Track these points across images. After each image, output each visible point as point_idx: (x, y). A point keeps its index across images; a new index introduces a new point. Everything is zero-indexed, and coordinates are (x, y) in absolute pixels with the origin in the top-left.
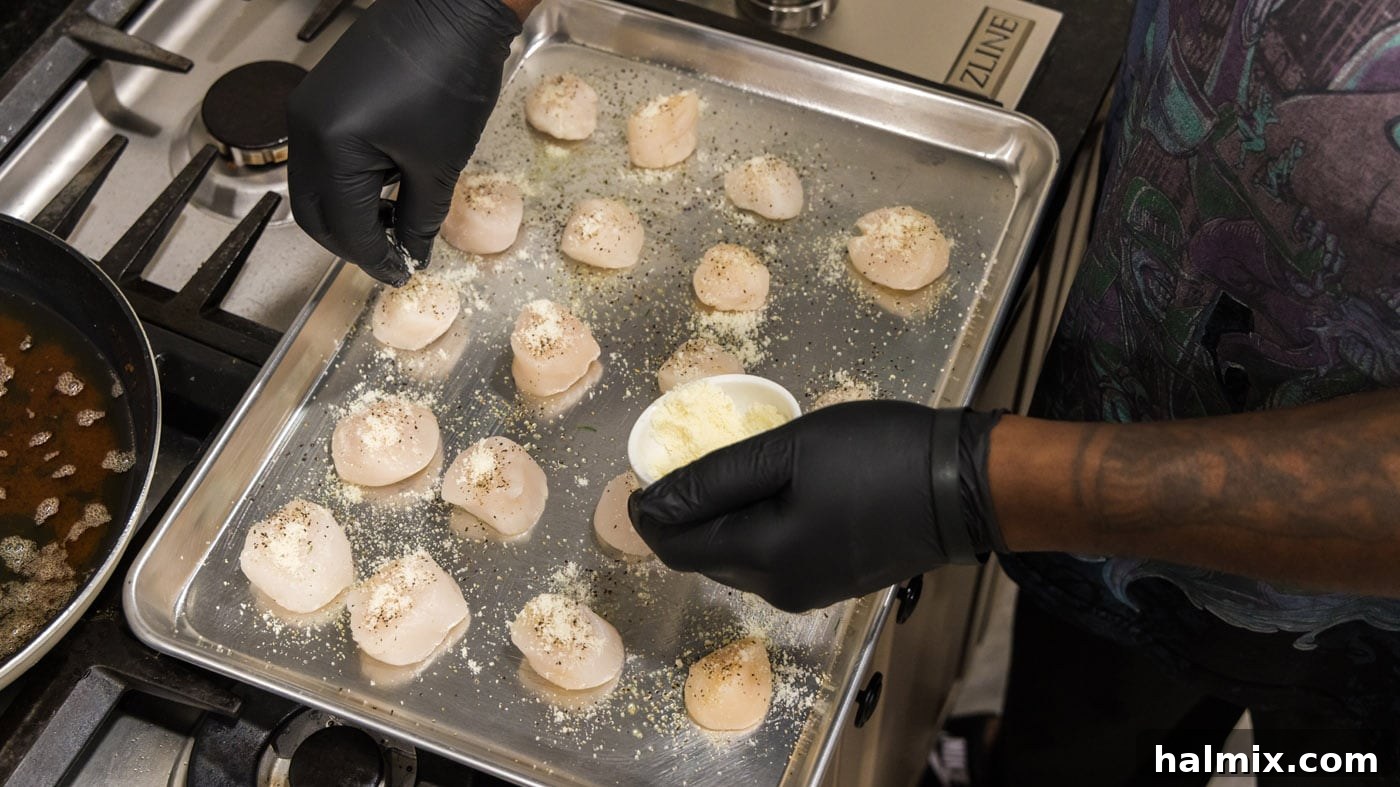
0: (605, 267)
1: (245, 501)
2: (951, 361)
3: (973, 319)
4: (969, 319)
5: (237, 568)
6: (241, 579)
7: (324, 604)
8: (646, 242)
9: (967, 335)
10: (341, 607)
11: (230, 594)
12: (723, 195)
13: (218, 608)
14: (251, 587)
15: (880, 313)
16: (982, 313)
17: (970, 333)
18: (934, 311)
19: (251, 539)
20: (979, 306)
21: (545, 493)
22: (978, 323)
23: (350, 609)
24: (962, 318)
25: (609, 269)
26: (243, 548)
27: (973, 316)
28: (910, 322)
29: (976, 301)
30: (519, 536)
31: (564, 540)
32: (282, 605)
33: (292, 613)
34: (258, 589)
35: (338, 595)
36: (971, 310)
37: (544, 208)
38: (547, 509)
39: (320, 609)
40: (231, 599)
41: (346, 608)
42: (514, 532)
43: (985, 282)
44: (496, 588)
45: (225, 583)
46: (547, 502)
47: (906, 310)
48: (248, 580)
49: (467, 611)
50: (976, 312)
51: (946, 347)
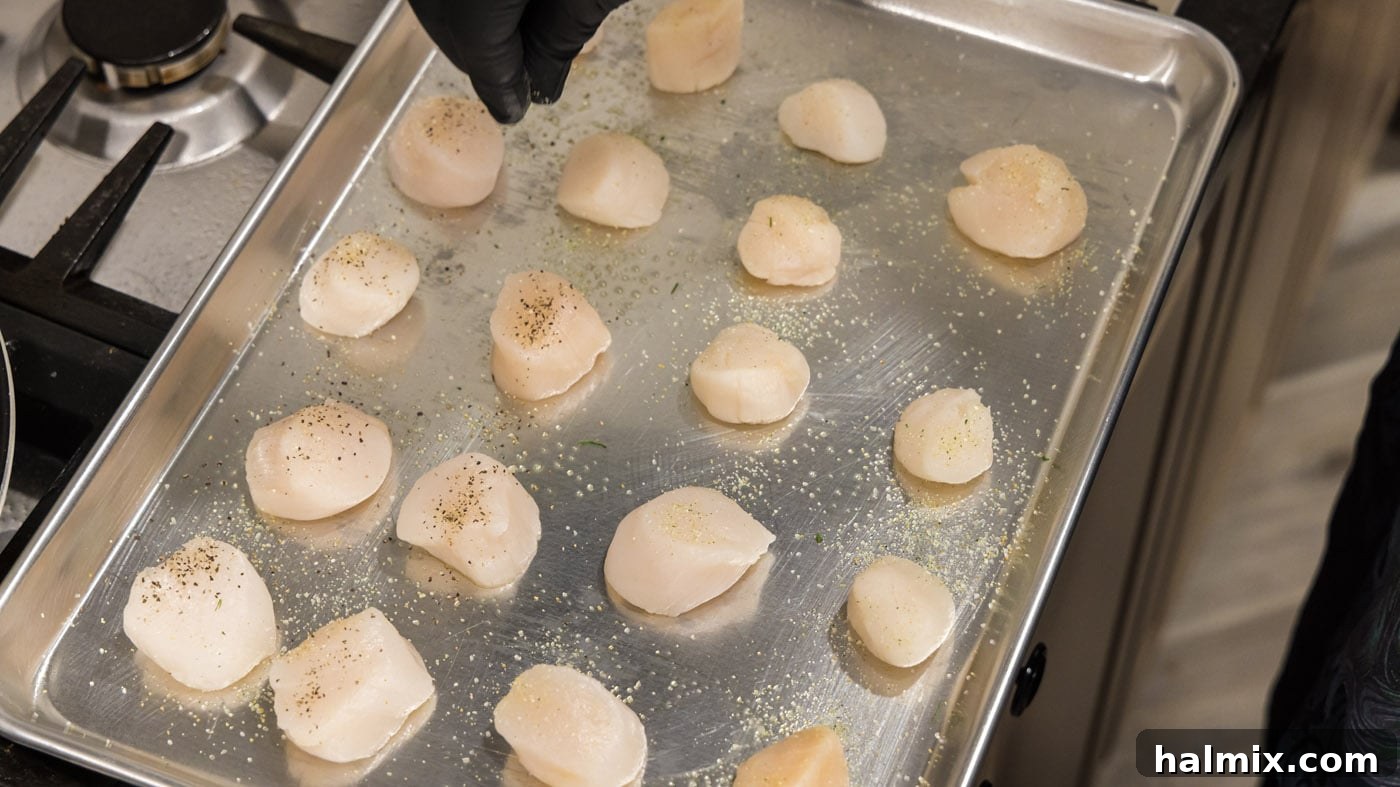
0: (616, 225)
1: (127, 540)
2: (1089, 354)
3: (1120, 299)
4: (1113, 298)
5: (117, 631)
6: (123, 645)
7: (236, 680)
8: (670, 193)
9: (1111, 321)
10: (260, 684)
11: (108, 665)
12: (777, 129)
13: (92, 684)
14: (137, 656)
15: (993, 290)
16: (1131, 290)
17: (1116, 318)
18: (1065, 288)
19: (137, 590)
20: (1127, 281)
21: (536, 530)
22: (1127, 303)
23: (273, 685)
24: (1104, 297)
25: (621, 229)
26: (126, 603)
27: (1120, 294)
28: (1033, 302)
29: (1122, 276)
30: (502, 589)
31: (565, 595)
32: (180, 680)
33: (193, 691)
34: (148, 659)
35: (255, 668)
36: (1117, 285)
37: (533, 146)
38: (540, 551)
39: (230, 687)
40: (109, 673)
41: (267, 683)
42: (496, 582)
43: (1135, 248)
44: (472, 658)
45: (102, 651)
46: (540, 543)
47: (1026, 286)
48: (132, 646)
49: (433, 689)
50: (1123, 289)
51: (1083, 335)
